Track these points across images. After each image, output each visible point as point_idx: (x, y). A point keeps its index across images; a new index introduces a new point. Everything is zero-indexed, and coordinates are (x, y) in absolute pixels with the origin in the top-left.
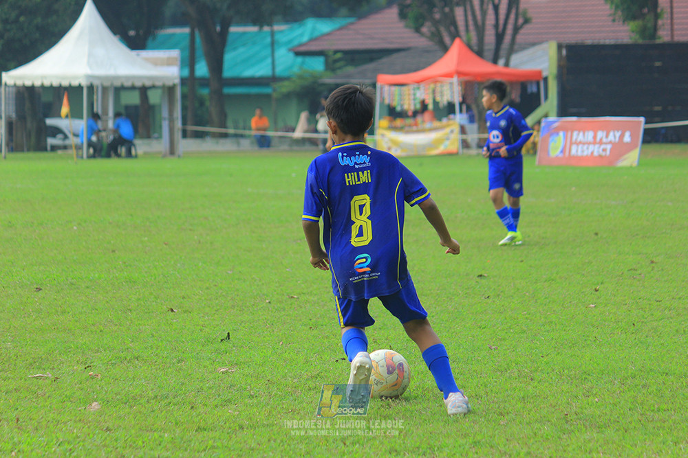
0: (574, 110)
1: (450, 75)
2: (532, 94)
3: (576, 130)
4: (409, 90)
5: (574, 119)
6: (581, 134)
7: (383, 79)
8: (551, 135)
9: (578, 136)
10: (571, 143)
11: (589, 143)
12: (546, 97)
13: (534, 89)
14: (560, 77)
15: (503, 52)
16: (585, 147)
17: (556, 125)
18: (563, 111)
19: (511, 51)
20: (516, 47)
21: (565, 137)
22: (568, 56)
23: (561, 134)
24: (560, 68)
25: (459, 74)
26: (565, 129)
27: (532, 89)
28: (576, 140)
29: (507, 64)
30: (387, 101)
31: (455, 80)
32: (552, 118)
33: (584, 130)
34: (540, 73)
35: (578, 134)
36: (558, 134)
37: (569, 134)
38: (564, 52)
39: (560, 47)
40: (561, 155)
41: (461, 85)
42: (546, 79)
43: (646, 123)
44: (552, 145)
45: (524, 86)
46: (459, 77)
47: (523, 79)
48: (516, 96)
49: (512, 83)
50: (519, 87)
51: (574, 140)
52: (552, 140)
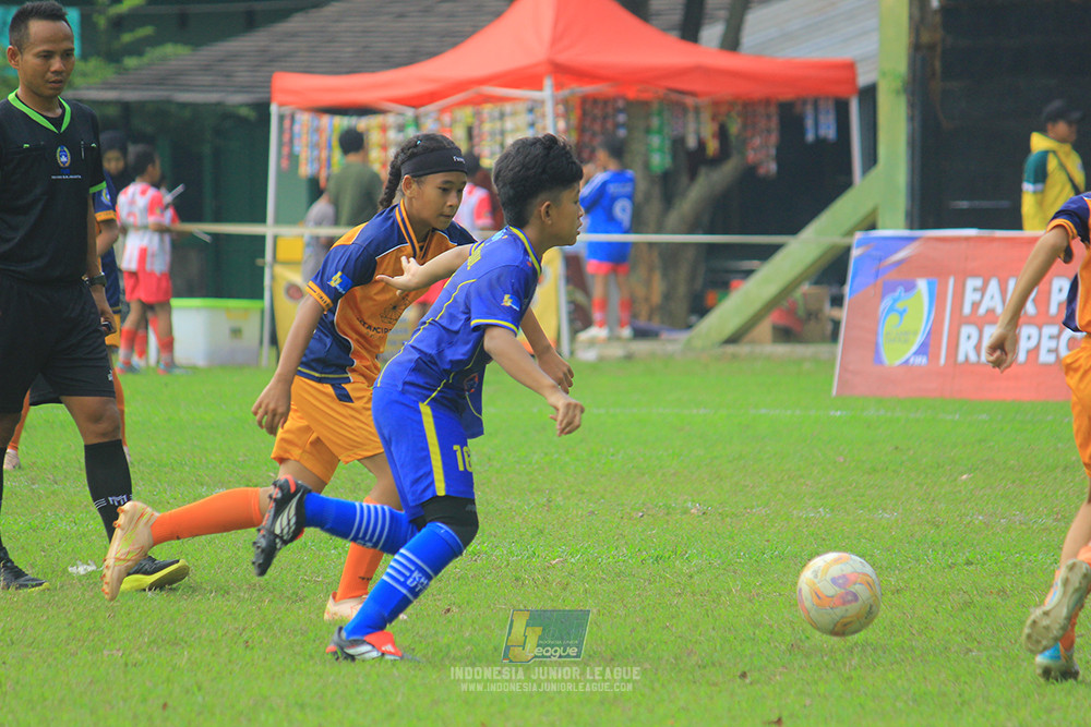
0: (966, 204)
1: (529, 79)
2: (820, 142)
3: (975, 275)
4: (384, 129)
5: (968, 234)
6: (994, 285)
7: (292, 89)
8: (889, 288)
9: (983, 295)
10: (959, 320)
12: (871, 159)
13: (829, 131)
14: (919, 87)
17: (903, 254)
18: (929, 209)
21: (937, 299)
23: (923, 286)
24: (920, 52)
25: (563, 72)
26: (937, 272)
27: (821, 126)
28: (976, 305)
29: (731, 42)
30: (305, 170)
31: (547, 92)
32: (893, 228)
33: (1003, 273)
34: (850, 67)
35: (983, 290)
36: (910, 287)
37: (950, 287)
40: (920, 363)
41: (566, 116)
42: (869, 95)
44: (890, 324)
45: (790, 118)
46: (558, 86)
47: (787, 95)
48: (762, 153)
49: (748, 108)
50: (774, 123)
51: (967, 310)
52: (891, 309)
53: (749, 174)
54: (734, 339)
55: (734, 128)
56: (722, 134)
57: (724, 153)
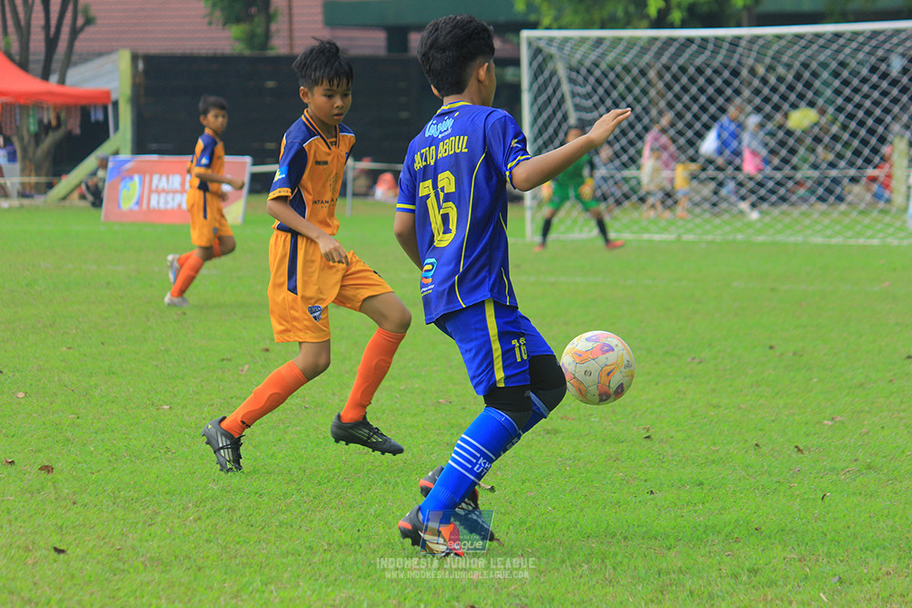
0: (154, 146)
2: (97, 122)
3: (157, 173)
5: (154, 157)
6: (164, 178)
8: (123, 179)
9: (159, 181)
10: (151, 191)
11: (175, 192)
12: (117, 128)
13: (100, 116)
14: (136, 100)
15: (56, 65)
16: (170, 196)
17: (128, 166)
18: (140, 147)
19: (68, 63)
20: (74, 58)
21: (142, 183)
22: (146, 72)
23: (136, 178)
24: (135, 87)
26: (142, 172)
27: (97, 116)
28: (157, 187)
29: (62, 81)
32: (125, 155)
33: (168, 173)
34: (108, 94)
35: (160, 180)
36: (131, 178)
37: (147, 178)
38: (141, 66)
39: (135, 58)
40: (136, 208)
42: (116, 104)
43: (255, 164)
44: (124, 193)
45: (85, 112)
47: (84, 102)
48: (74, 125)
49: (68, 108)
50: (79, 113)
51: (154, 187)
52: (124, 187)
53: (69, 135)
54: (64, 198)
55: (63, 115)
56: (58, 118)
57: (59, 125)
